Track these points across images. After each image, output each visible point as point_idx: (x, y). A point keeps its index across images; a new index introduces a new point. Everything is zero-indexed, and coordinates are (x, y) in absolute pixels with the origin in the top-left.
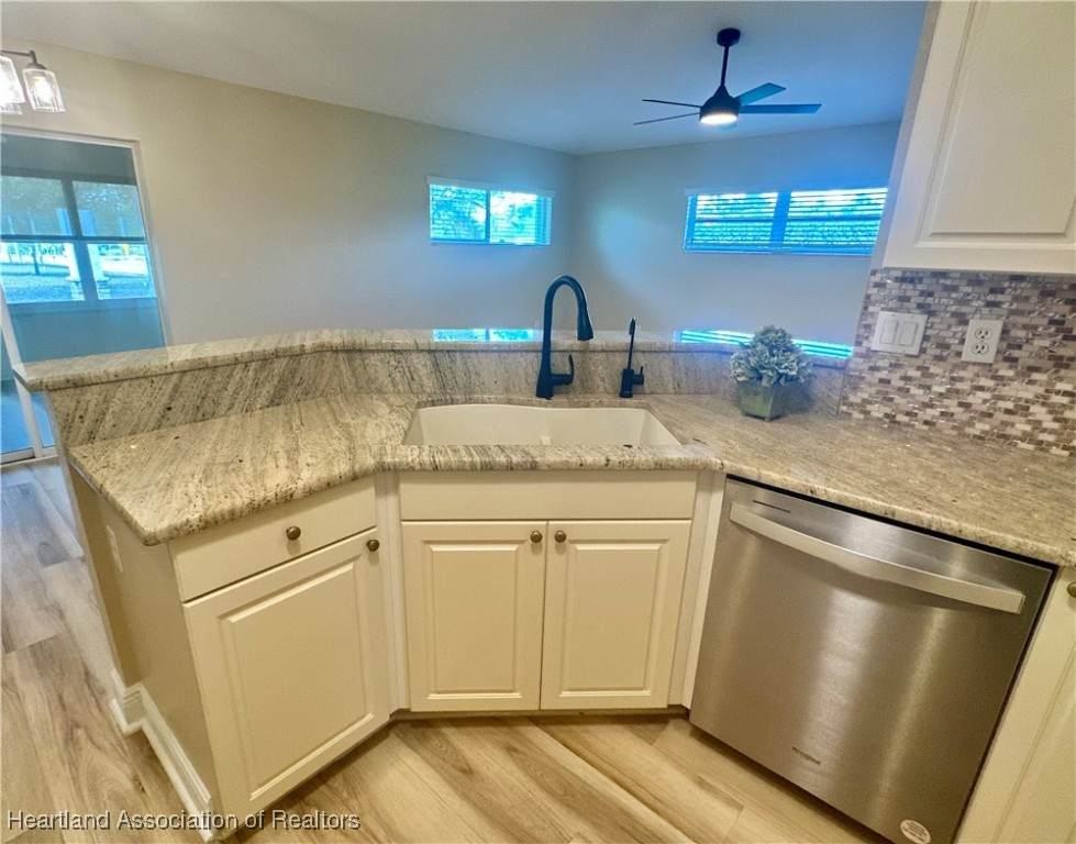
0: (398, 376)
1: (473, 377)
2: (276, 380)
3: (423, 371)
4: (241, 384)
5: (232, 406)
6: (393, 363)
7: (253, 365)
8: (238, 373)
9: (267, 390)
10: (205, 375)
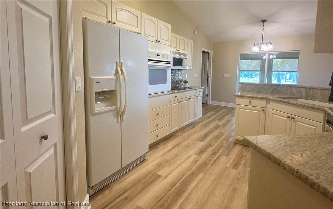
0: (298, 92)
1: (314, 95)
2: (273, 89)
3: (303, 92)
4: (266, 88)
5: (264, 91)
6: (297, 90)
7: (269, 86)
8: (266, 87)
9: (271, 90)
10: (260, 86)
